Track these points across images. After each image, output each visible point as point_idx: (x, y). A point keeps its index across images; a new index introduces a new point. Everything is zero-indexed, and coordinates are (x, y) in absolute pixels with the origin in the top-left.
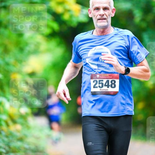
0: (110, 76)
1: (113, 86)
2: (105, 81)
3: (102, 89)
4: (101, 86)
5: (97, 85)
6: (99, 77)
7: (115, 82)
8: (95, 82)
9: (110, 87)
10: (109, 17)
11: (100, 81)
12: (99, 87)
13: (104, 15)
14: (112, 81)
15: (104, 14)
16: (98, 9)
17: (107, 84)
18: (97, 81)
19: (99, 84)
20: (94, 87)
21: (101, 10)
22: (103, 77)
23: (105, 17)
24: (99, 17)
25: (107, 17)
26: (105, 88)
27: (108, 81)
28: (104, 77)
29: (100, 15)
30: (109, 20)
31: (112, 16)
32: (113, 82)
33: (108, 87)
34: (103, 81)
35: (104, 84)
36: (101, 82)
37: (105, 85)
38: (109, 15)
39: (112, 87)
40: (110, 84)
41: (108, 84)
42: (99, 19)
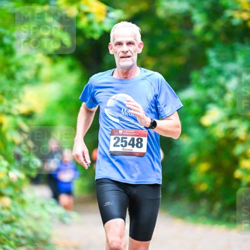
0: (136, 132)
1: (139, 145)
2: (129, 139)
3: (125, 148)
4: (124, 145)
5: (119, 143)
6: (122, 133)
7: (142, 140)
8: (117, 139)
9: (135, 146)
10: (134, 54)
11: (122, 138)
12: (122, 145)
13: (127, 52)
14: (138, 140)
15: (128, 50)
16: (120, 44)
17: (131, 143)
18: (119, 138)
19: (122, 142)
20: (114, 146)
21: (125, 45)
22: (127, 134)
23: (129, 54)
24: (121, 54)
25: (131, 54)
26: (129, 147)
27: (133, 139)
28: (129, 133)
29: (123, 52)
30: (135, 57)
31: (139, 53)
32: (140, 141)
33: (133, 147)
34: (126, 138)
35: (128, 142)
36: (124, 140)
37: (129, 144)
38: (135, 52)
39: (137, 146)
40: (136, 142)
41: (133, 142)
42: (122, 57)
